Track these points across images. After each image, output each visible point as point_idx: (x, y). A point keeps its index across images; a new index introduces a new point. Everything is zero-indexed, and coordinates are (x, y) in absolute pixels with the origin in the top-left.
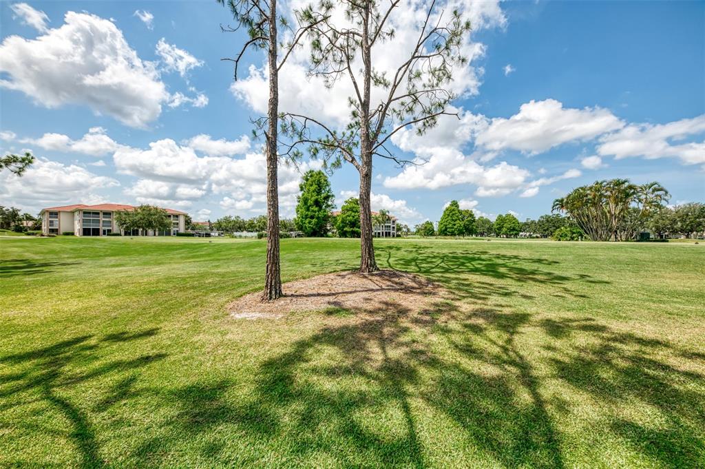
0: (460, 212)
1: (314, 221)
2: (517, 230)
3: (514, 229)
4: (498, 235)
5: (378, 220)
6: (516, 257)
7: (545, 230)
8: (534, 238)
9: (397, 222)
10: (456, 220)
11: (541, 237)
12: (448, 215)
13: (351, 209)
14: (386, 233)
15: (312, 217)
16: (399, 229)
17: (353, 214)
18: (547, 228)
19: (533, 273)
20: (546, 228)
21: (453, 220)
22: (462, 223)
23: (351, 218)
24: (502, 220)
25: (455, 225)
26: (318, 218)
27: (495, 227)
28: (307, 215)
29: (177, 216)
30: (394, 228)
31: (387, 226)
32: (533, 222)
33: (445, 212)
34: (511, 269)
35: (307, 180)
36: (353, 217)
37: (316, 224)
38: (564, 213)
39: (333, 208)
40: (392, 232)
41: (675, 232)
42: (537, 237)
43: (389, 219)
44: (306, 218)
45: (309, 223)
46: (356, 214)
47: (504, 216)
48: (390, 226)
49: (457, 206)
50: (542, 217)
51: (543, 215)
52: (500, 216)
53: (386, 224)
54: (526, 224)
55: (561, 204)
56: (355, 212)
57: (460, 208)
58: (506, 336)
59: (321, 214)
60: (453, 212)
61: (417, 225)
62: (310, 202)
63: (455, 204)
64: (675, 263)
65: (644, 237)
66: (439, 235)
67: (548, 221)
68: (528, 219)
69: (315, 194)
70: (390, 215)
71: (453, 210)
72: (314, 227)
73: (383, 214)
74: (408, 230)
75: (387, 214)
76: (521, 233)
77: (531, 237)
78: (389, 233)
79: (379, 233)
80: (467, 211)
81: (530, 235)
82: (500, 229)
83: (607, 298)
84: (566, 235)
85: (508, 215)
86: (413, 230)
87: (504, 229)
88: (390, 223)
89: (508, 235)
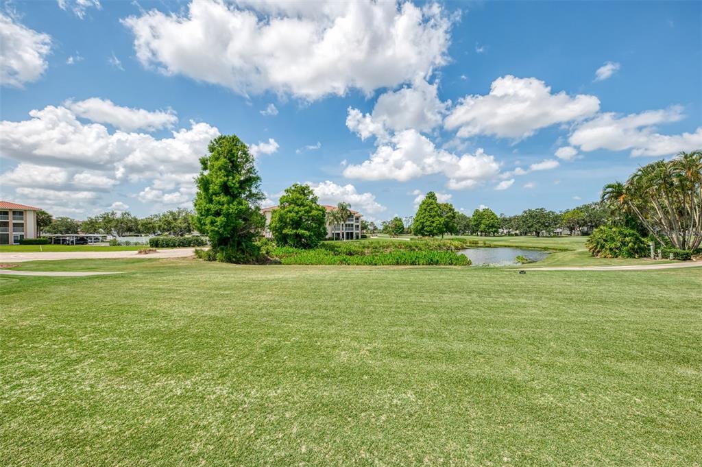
0: (439, 206)
1: (220, 220)
2: (496, 227)
3: (493, 226)
4: (475, 233)
5: (335, 218)
8: (512, 235)
9: (362, 218)
10: (435, 216)
11: (521, 235)
12: (425, 210)
13: (294, 202)
14: (348, 233)
15: (217, 214)
16: (364, 227)
17: (296, 208)
20: (530, 225)
21: (431, 216)
22: (442, 220)
23: (294, 214)
24: (479, 216)
25: (433, 222)
26: (228, 215)
27: (472, 223)
28: (208, 210)
29: (21, 213)
30: (358, 226)
31: (349, 225)
33: (420, 206)
35: (214, 151)
36: (297, 213)
37: (225, 226)
39: (259, 199)
40: (355, 231)
42: (516, 235)
43: (350, 216)
44: (207, 215)
45: (212, 223)
46: (302, 208)
47: (481, 211)
48: (352, 225)
49: (435, 199)
50: (525, 212)
53: (348, 223)
54: (505, 220)
56: (300, 206)
57: (438, 202)
59: (233, 208)
60: (432, 206)
61: (384, 222)
62: (214, 188)
63: (431, 196)
66: (414, 235)
67: (531, 216)
68: (506, 214)
69: (223, 173)
70: (352, 209)
71: (431, 204)
72: (221, 231)
73: (343, 208)
74: (375, 228)
75: (348, 208)
76: (499, 231)
77: (509, 234)
78: (352, 233)
79: (338, 234)
80: (446, 205)
82: (478, 225)
85: (485, 210)
86: (381, 228)
87: (482, 226)
88: (353, 221)
89: (486, 233)
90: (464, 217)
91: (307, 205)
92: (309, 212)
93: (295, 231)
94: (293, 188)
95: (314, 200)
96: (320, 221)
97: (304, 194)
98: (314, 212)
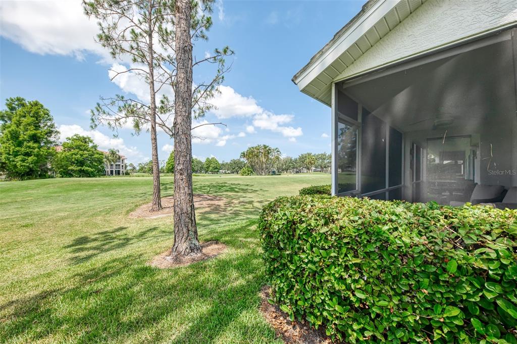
2: (218, 169)
3: (216, 168)
4: (206, 172)
5: (108, 159)
6: (239, 184)
7: (233, 169)
8: (227, 174)
9: (125, 161)
11: (231, 173)
13: (78, 147)
14: (116, 171)
15: (28, 154)
17: (81, 152)
18: (235, 167)
19: (247, 190)
23: (79, 156)
24: (209, 162)
27: (205, 166)
28: (18, 151)
30: (122, 166)
32: (227, 163)
34: (239, 189)
35: (12, 109)
36: (81, 155)
38: (244, 160)
40: (121, 170)
41: (283, 170)
42: (229, 173)
43: (119, 158)
44: (16, 155)
46: (85, 152)
47: (210, 159)
48: (119, 165)
50: (232, 160)
51: (232, 159)
52: (208, 158)
53: (117, 163)
54: (223, 165)
55: (243, 155)
56: (83, 151)
58: (251, 205)
61: (140, 164)
64: (282, 183)
65: (274, 173)
66: (168, 172)
67: (234, 163)
68: (223, 161)
69: (32, 127)
70: (121, 154)
72: (30, 166)
73: (113, 153)
74: (134, 168)
75: (117, 153)
76: (220, 171)
77: (225, 173)
78: (119, 171)
81: (225, 172)
82: (208, 168)
83: (269, 195)
84: (246, 172)
85: (212, 158)
86: (138, 168)
87: (211, 168)
88: (120, 162)
89: (213, 172)
90: (200, 162)
91: (90, 151)
92: (92, 155)
93: (80, 168)
94: (75, 137)
95: (95, 147)
96: (100, 161)
97: (86, 142)
98: (96, 156)
